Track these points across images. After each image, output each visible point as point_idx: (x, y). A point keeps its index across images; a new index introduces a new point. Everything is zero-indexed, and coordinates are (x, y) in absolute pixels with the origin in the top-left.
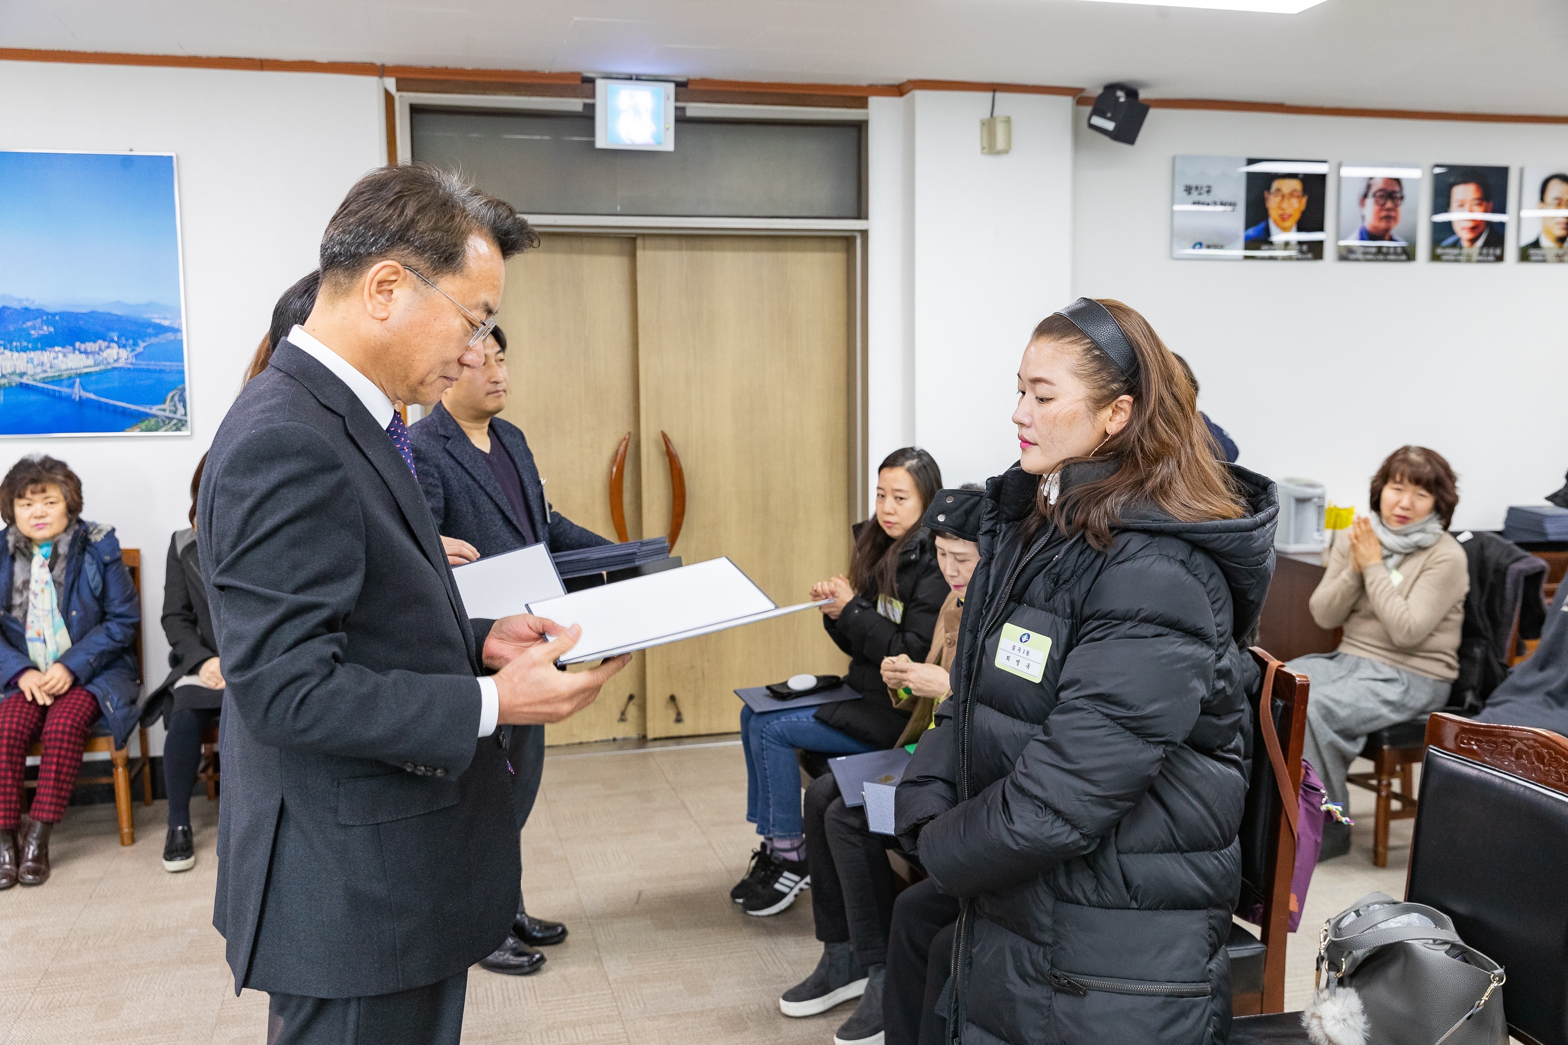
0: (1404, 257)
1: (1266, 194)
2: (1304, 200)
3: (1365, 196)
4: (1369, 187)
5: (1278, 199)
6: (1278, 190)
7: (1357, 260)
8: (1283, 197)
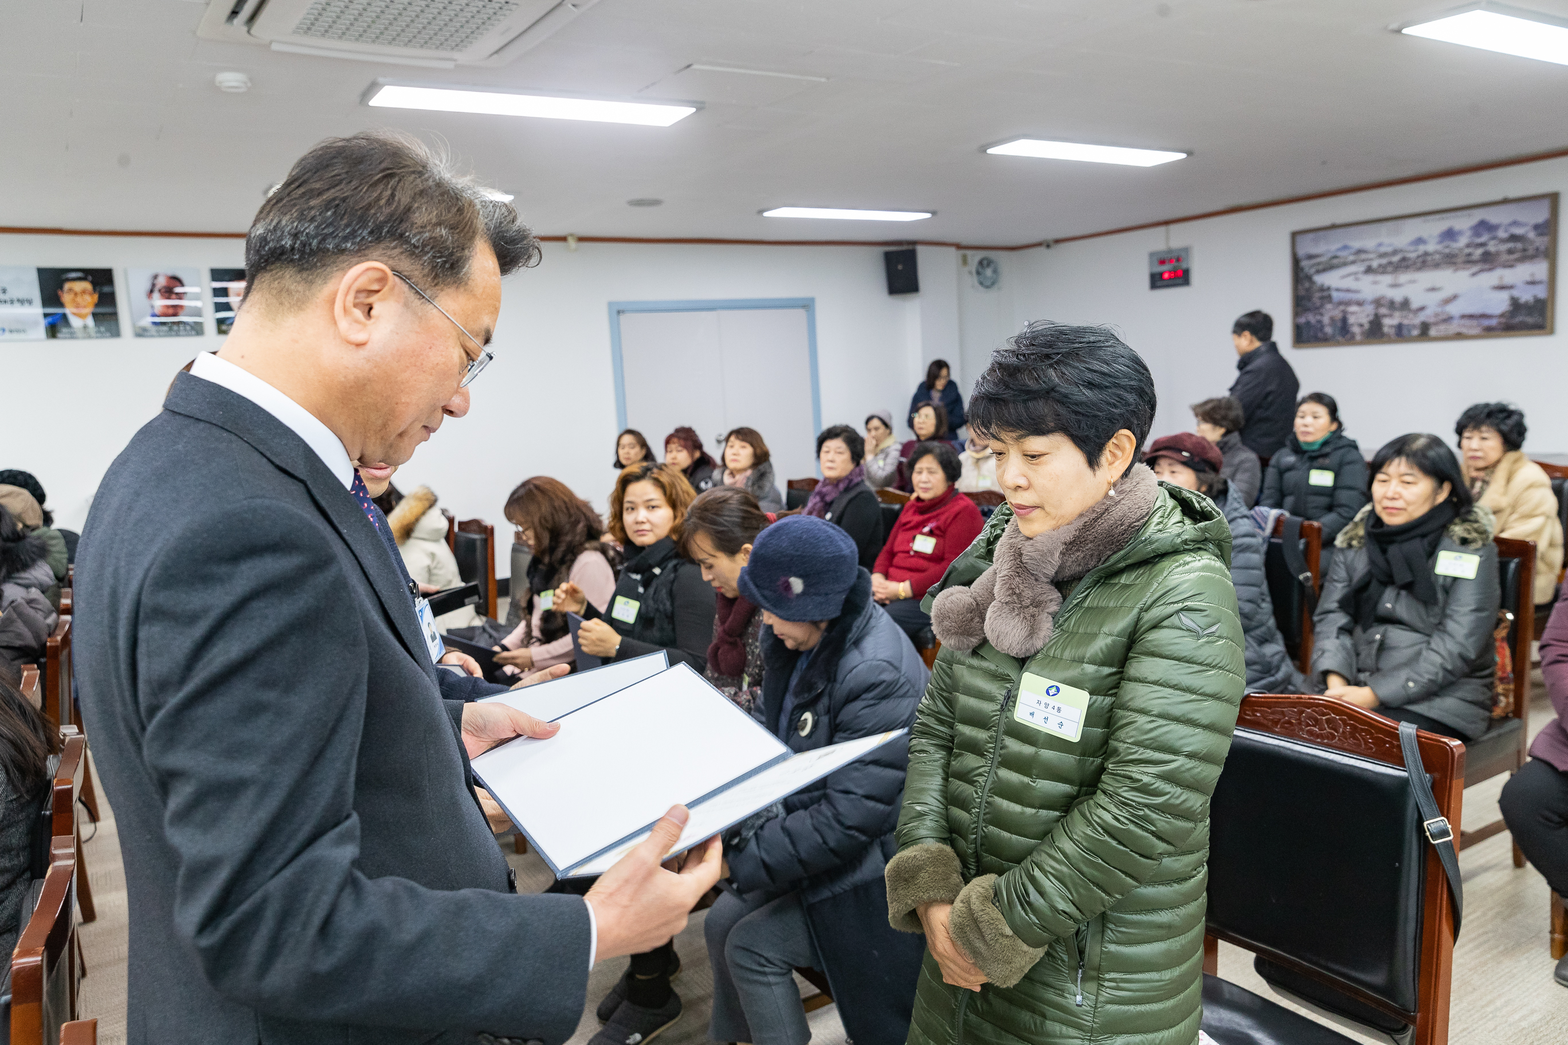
0: (193, 333)
1: (60, 292)
2: (96, 297)
3: (152, 291)
4: (154, 285)
5: (72, 296)
6: (70, 290)
7: (152, 336)
8: (76, 294)
